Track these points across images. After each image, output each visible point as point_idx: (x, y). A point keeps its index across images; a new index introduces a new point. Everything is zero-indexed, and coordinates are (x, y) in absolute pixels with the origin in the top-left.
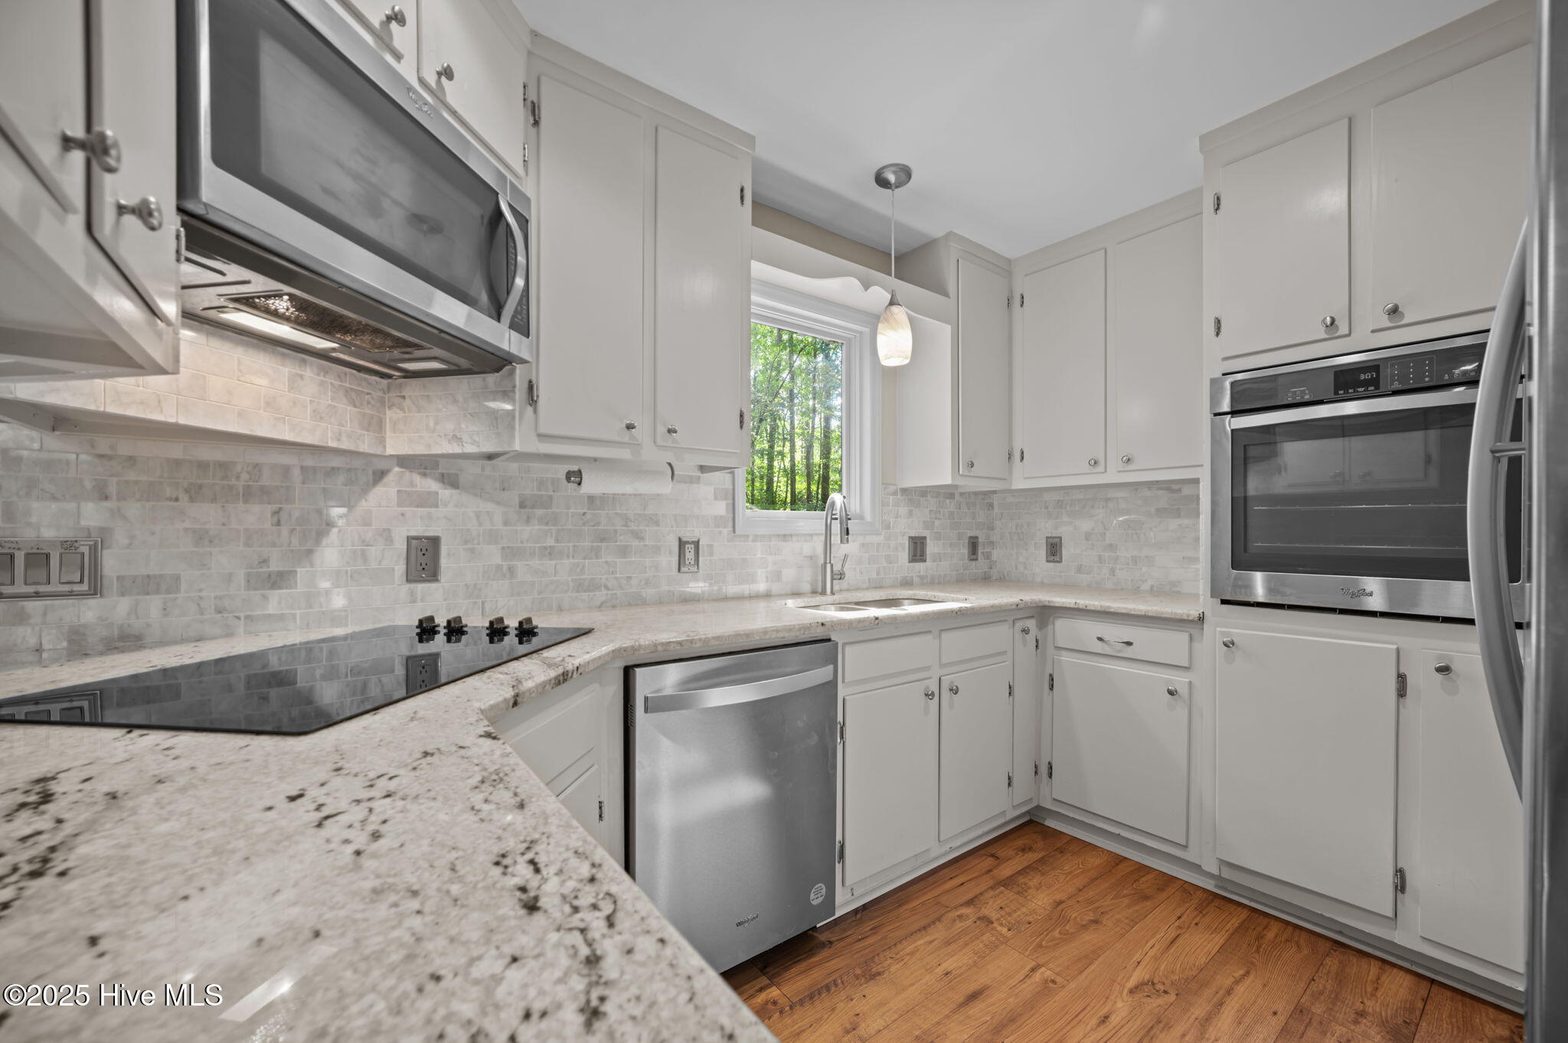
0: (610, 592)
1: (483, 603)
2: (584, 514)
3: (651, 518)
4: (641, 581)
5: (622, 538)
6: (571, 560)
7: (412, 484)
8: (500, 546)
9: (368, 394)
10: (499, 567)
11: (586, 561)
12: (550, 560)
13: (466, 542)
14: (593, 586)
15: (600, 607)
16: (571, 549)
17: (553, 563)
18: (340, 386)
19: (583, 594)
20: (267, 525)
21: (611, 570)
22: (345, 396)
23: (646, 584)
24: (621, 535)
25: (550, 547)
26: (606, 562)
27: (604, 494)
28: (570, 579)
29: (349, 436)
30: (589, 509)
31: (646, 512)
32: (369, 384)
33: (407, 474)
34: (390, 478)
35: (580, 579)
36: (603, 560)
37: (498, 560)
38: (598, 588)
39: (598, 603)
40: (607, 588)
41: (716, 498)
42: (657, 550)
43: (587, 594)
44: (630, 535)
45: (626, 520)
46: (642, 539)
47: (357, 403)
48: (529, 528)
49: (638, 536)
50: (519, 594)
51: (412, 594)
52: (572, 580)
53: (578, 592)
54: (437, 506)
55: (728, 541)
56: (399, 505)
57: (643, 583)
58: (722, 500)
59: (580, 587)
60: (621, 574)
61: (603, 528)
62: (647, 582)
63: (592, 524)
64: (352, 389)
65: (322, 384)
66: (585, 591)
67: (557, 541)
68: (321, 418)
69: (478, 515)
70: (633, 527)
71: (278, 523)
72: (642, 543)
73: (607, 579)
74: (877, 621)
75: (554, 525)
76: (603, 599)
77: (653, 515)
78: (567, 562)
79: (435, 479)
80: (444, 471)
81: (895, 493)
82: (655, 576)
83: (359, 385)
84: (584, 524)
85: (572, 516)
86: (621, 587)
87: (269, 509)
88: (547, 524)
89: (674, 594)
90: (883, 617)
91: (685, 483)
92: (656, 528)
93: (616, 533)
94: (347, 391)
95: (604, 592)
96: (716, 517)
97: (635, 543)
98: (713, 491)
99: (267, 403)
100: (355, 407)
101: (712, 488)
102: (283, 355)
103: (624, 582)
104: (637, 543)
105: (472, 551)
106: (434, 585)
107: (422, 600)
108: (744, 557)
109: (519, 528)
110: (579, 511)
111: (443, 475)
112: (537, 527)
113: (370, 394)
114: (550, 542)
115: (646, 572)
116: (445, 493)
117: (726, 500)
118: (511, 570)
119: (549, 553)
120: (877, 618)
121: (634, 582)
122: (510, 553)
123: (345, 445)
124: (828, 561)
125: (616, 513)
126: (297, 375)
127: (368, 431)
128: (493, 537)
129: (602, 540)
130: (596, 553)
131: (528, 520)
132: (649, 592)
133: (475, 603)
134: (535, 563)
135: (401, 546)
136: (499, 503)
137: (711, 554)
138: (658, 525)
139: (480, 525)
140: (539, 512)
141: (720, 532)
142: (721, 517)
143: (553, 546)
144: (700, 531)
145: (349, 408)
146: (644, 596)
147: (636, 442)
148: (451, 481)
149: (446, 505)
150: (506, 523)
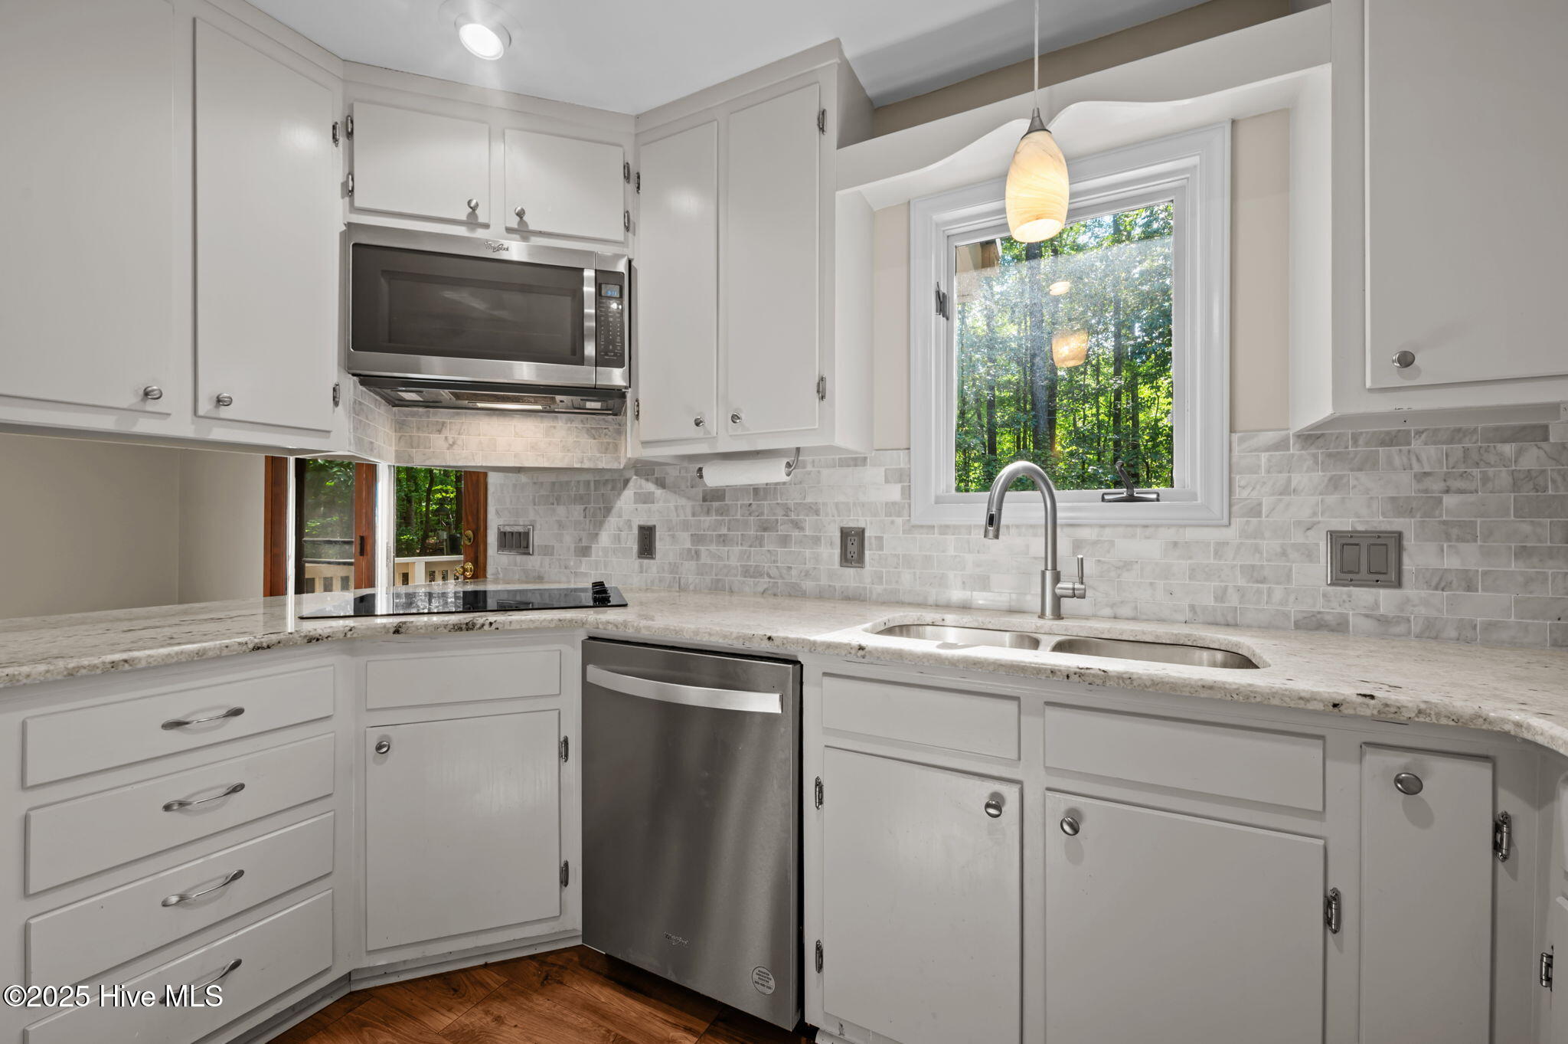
0: (773, 580)
1: (680, 578)
2: (750, 504)
3: (810, 507)
4: (801, 572)
5: (782, 527)
6: (740, 548)
7: (641, 487)
8: (690, 533)
9: (605, 429)
10: (689, 550)
11: (752, 549)
12: (724, 546)
13: (669, 530)
14: (757, 573)
15: (763, 594)
16: (740, 536)
17: (726, 549)
18: (583, 427)
19: (749, 579)
20: (582, 518)
21: (773, 558)
22: (587, 434)
23: (806, 575)
24: (781, 525)
25: (724, 535)
26: (769, 551)
27: (767, 484)
28: (739, 564)
29: (590, 460)
30: (754, 500)
31: (806, 501)
32: (606, 422)
33: (639, 480)
34: (631, 484)
35: (747, 565)
36: (766, 549)
37: (688, 545)
38: (761, 575)
39: (761, 589)
40: (769, 576)
41: (887, 481)
42: (816, 540)
43: (752, 579)
44: (791, 525)
45: (787, 510)
46: (802, 529)
47: (596, 437)
48: (708, 518)
49: (797, 525)
50: (702, 575)
51: (641, 566)
52: (741, 565)
53: (745, 577)
54: (653, 503)
55: (903, 533)
56: (635, 503)
57: (803, 574)
58: (895, 482)
59: (746, 572)
60: (783, 563)
61: (766, 518)
62: (807, 574)
63: (757, 514)
64: (592, 428)
65: (569, 429)
66: (751, 577)
67: (729, 529)
68: (568, 450)
69: (676, 508)
70: (793, 517)
71: (585, 517)
72: (802, 534)
73: (770, 567)
74: (861, 653)
75: (727, 515)
76: (765, 586)
77: (812, 503)
78: (737, 549)
79: (653, 482)
80: (658, 476)
81: (1282, 445)
82: (815, 568)
83: (598, 424)
84: (750, 514)
85: (741, 507)
86: (782, 577)
87: (583, 507)
88: (722, 515)
89: (835, 590)
90: (876, 649)
91: (849, 466)
92: (816, 517)
93: (777, 523)
94: (588, 430)
95: (767, 579)
96: (887, 504)
97: (795, 533)
98: (883, 474)
99: (532, 447)
100: (595, 439)
101: (883, 469)
102: (542, 417)
103: (785, 571)
104: (797, 533)
105: (673, 536)
106: (652, 561)
107: (646, 572)
108: (928, 553)
109: (702, 519)
110: (745, 502)
111: (657, 479)
112: (714, 518)
113: (607, 428)
114: (724, 531)
115: (805, 564)
116: (659, 492)
117: (900, 482)
118: (697, 553)
119: (723, 540)
120: (861, 648)
121: (794, 572)
122: (697, 539)
123: (586, 465)
124: (1049, 567)
125: (778, 504)
126: (551, 426)
127: (605, 453)
128: (686, 525)
129: (765, 529)
130: (760, 542)
131: (708, 513)
132: (808, 585)
133: (675, 578)
134: (713, 548)
135: (636, 531)
136: (689, 498)
137: (881, 548)
138: (818, 515)
139: (678, 516)
140: (716, 504)
141: (893, 522)
142: (894, 504)
143: (727, 534)
144: (866, 520)
145: (590, 441)
146: (804, 588)
147: (710, 436)
148: (661, 483)
149: (658, 502)
150: (694, 515)
